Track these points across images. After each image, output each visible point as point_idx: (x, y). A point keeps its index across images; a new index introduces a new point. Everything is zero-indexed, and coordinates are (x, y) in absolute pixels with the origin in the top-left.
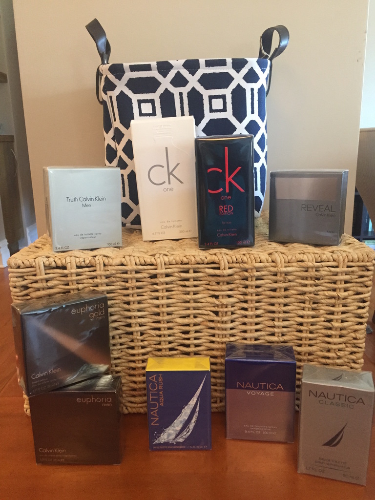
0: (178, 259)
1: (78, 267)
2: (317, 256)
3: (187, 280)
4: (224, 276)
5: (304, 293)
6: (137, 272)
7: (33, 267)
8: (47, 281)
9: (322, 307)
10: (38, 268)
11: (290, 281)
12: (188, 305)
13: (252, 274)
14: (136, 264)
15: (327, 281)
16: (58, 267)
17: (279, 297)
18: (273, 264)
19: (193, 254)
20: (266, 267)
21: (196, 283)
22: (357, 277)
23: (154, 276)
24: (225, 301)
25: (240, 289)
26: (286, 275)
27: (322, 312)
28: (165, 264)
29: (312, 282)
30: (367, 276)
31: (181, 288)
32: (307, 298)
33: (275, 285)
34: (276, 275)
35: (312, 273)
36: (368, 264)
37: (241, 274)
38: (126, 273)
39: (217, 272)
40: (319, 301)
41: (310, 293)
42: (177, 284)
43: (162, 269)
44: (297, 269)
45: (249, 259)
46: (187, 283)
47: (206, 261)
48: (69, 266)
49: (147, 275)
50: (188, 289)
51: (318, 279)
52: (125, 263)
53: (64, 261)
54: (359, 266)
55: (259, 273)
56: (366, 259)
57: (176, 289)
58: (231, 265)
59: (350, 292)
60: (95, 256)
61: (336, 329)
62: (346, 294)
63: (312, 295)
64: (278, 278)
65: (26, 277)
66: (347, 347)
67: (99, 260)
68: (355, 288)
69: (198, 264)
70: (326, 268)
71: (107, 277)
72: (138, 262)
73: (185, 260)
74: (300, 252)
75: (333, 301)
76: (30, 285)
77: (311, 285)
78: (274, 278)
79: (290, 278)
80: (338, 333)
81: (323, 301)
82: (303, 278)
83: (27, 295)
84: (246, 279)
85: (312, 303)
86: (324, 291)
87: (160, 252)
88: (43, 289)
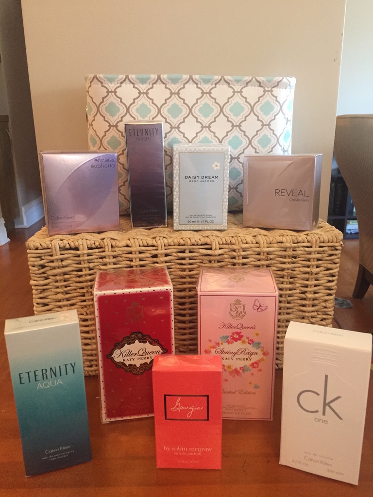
0: (176, 241)
1: (90, 249)
2: (294, 238)
3: (184, 259)
4: (215, 256)
5: (283, 270)
6: (140, 253)
7: (50, 248)
8: (62, 260)
9: (298, 281)
10: (54, 249)
11: (271, 259)
12: (184, 280)
13: (239, 254)
14: (140, 246)
15: (302, 259)
16: (71, 249)
18: (257, 245)
19: (189, 237)
20: (251, 248)
21: (191, 261)
22: (328, 255)
23: (155, 256)
25: (229, 266)
26: (267, 254)
27: (298, 285)
28: (165, 245)
29: (290, 260)
30: (336, 255)
31: (178, 266)
32: (286, 274)
33: (259, 263)
34: (259, 254)
35: (290, 253)
36: (336, 244)
37: (230, 253)
38: (131, 253)
39: (209, 252)
40: (295, 276)
41: (288, 269)
42: (175, 262)
43: (162, 250)
44: (278, 249)
45: (237, 241)
46: (183, 262)
47: (200, 243)
48: (81, 247)
49: (149, 255)
50: (184, 267)
51: (295, 258)
52: (130, 245)
53: (77, 244)
54: (329, 246)
55: (245, 253)
56: (335, 240)
57: (174, 266)
58: (221, 246)
59: (321, 269)
60: (104, 239)
61: (310, 299)
62: (318, 270)
63: (290, 271)
64: (262, 257)
65: (43, 258)
66: (318, 314)
67: (107, 242)
68: (325, 265)
69: (193, 245)
70: (302, 248)
71: (114, 257)
72: (141, 244)
73: (182, 242)
74: (279, 234)
75: (307, 276)
76: (46, 265)
77: (289, 263)
78: (257, 256)
79: (271, 256)
80: (311, 303)
81: (298, 276)
82: (282, 257)
83: (44, 273)
84: (234, 258)
85: (289, 277)
86: (299, 267)
87: (160, 235)
88: (59, 268)
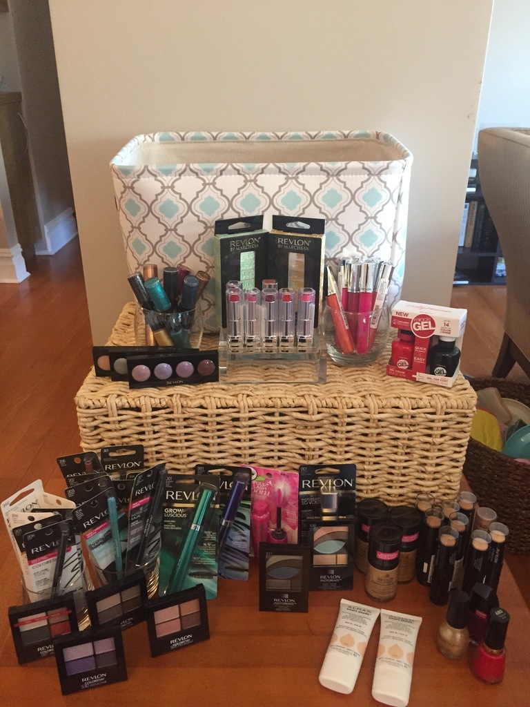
0: (262, 402)
1: (154, 409)
2: (413, 401)
3: (272, 423)
4: (312, 421)
5: (396, 439)
6: (218, 415)
7: (104, 408)
8: (120, 422)
9: (417, 452)
11: (383, 427)
12: (272, 447)
13: (342, 420)
15: (422, 427)
16: (131, 409)
17: (370, 442)
18: (366, 410)
20: (357, 413)
21: (281, 426)
22: (455, 423)
23: (237, 419)
24: (312, 445)
25: (329, 433)
26: (379, 421)
27: (415, 456)
28: (249, 407)
29: (407, 429)
30: (466, 423)
31: (265, 431)
32: (401, 444)
33: (366, 431)
34: (368, 421)
35: (408, 420)
36: (467, 411)
37: (331, 418)
38: (206, 415)
39: (304, 416)
40: (413, 446)
41: (404, 439)
42: (261, 427)
43: (245, 412)
44: (392, 415)
45: (340, 404)
46: (271, 426)
47: (293, 405)
48: (143, 408)
49: (229, 418)
50: (273, 432)
51: (414, 426)
52: (205, 406)
53: (138, 403)
54: (457, 413)
55: (350, 419)
56: (466, 407)
57: (260, 431)
58: (320, 410)
59: (446, 438)
60: (171, 396)
61: (430, 473)
62: (442, 440)
63: (406, 441)
65: (96, 418)
66: (440, 488)
67: (176, 401)
68: (452, 434)
69: (284, 407)
70: (423, 415)
71: (185, 419)
72: (219, 406)
73: (270, 403)
74: (395, 396)
75: (428, 446)
76: (100, 425)
77: (405, 432)
78: (366, 424)
79: (383, 424)
80: (431, 476)
81: (417, 446)
82: (397, 425)
83: (98, 434)
84: (336, 424)
85: (405, 448)
86: (419, 436)
87: (243, 392)
88: (116, 430)
